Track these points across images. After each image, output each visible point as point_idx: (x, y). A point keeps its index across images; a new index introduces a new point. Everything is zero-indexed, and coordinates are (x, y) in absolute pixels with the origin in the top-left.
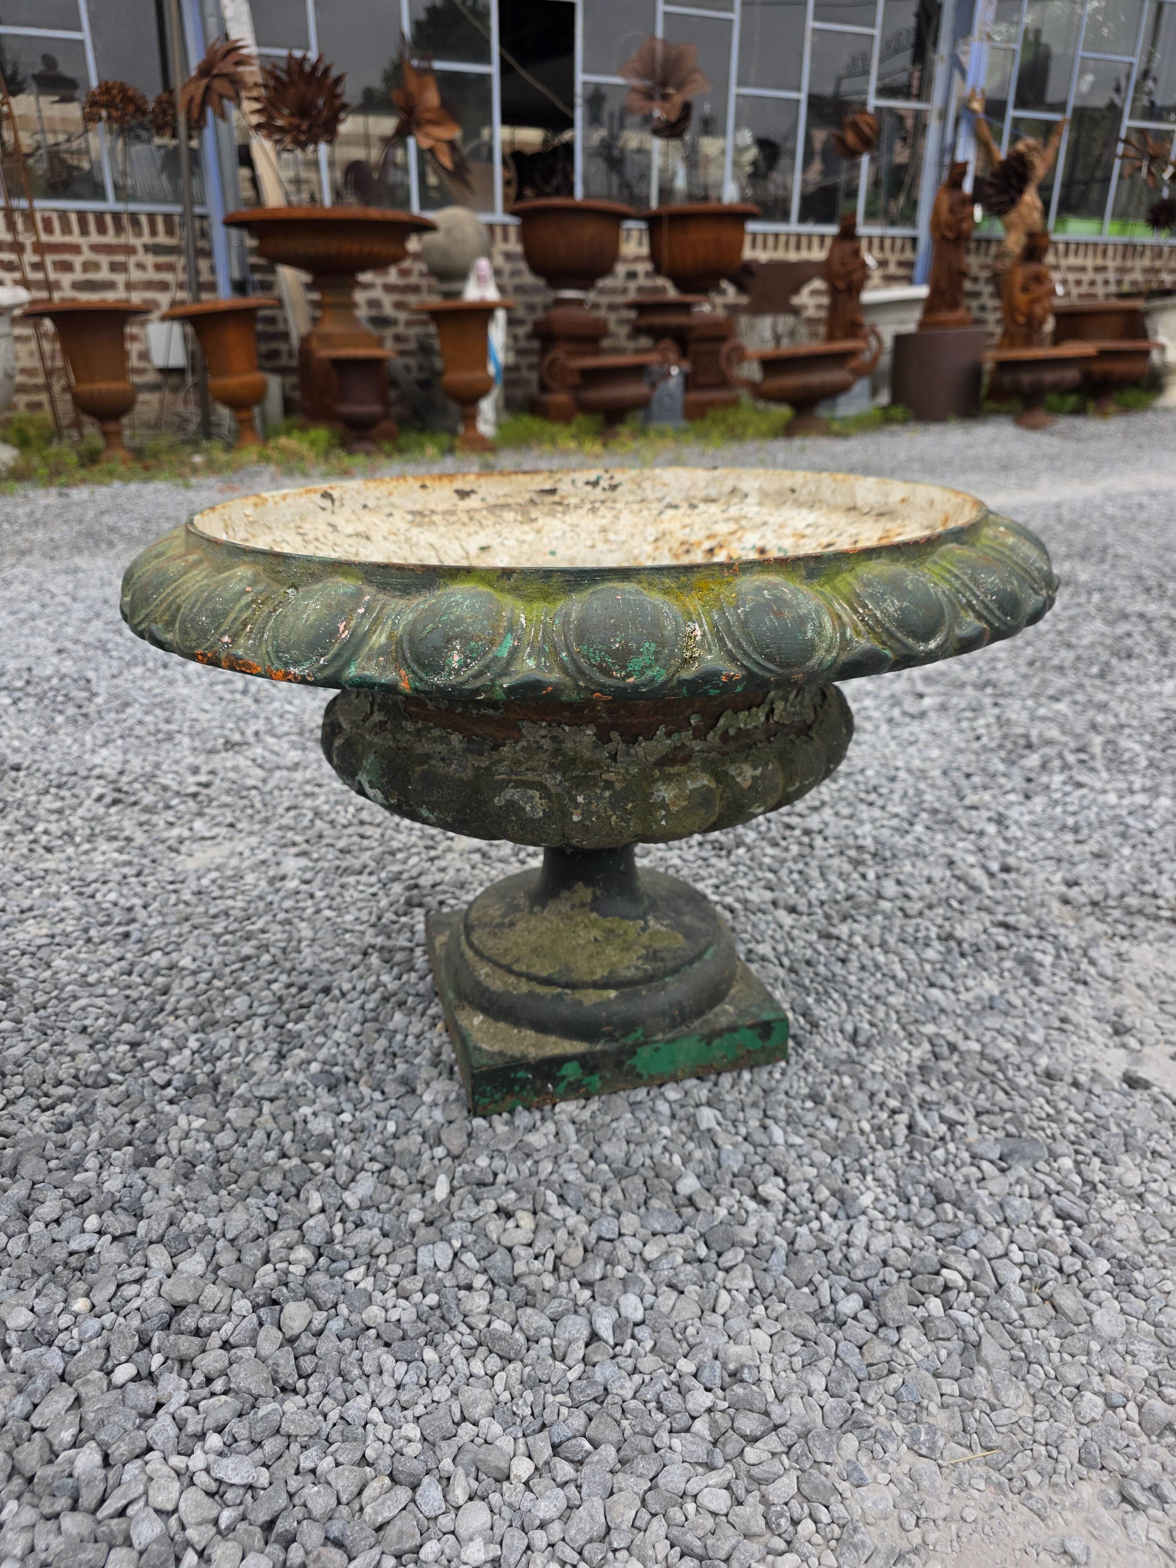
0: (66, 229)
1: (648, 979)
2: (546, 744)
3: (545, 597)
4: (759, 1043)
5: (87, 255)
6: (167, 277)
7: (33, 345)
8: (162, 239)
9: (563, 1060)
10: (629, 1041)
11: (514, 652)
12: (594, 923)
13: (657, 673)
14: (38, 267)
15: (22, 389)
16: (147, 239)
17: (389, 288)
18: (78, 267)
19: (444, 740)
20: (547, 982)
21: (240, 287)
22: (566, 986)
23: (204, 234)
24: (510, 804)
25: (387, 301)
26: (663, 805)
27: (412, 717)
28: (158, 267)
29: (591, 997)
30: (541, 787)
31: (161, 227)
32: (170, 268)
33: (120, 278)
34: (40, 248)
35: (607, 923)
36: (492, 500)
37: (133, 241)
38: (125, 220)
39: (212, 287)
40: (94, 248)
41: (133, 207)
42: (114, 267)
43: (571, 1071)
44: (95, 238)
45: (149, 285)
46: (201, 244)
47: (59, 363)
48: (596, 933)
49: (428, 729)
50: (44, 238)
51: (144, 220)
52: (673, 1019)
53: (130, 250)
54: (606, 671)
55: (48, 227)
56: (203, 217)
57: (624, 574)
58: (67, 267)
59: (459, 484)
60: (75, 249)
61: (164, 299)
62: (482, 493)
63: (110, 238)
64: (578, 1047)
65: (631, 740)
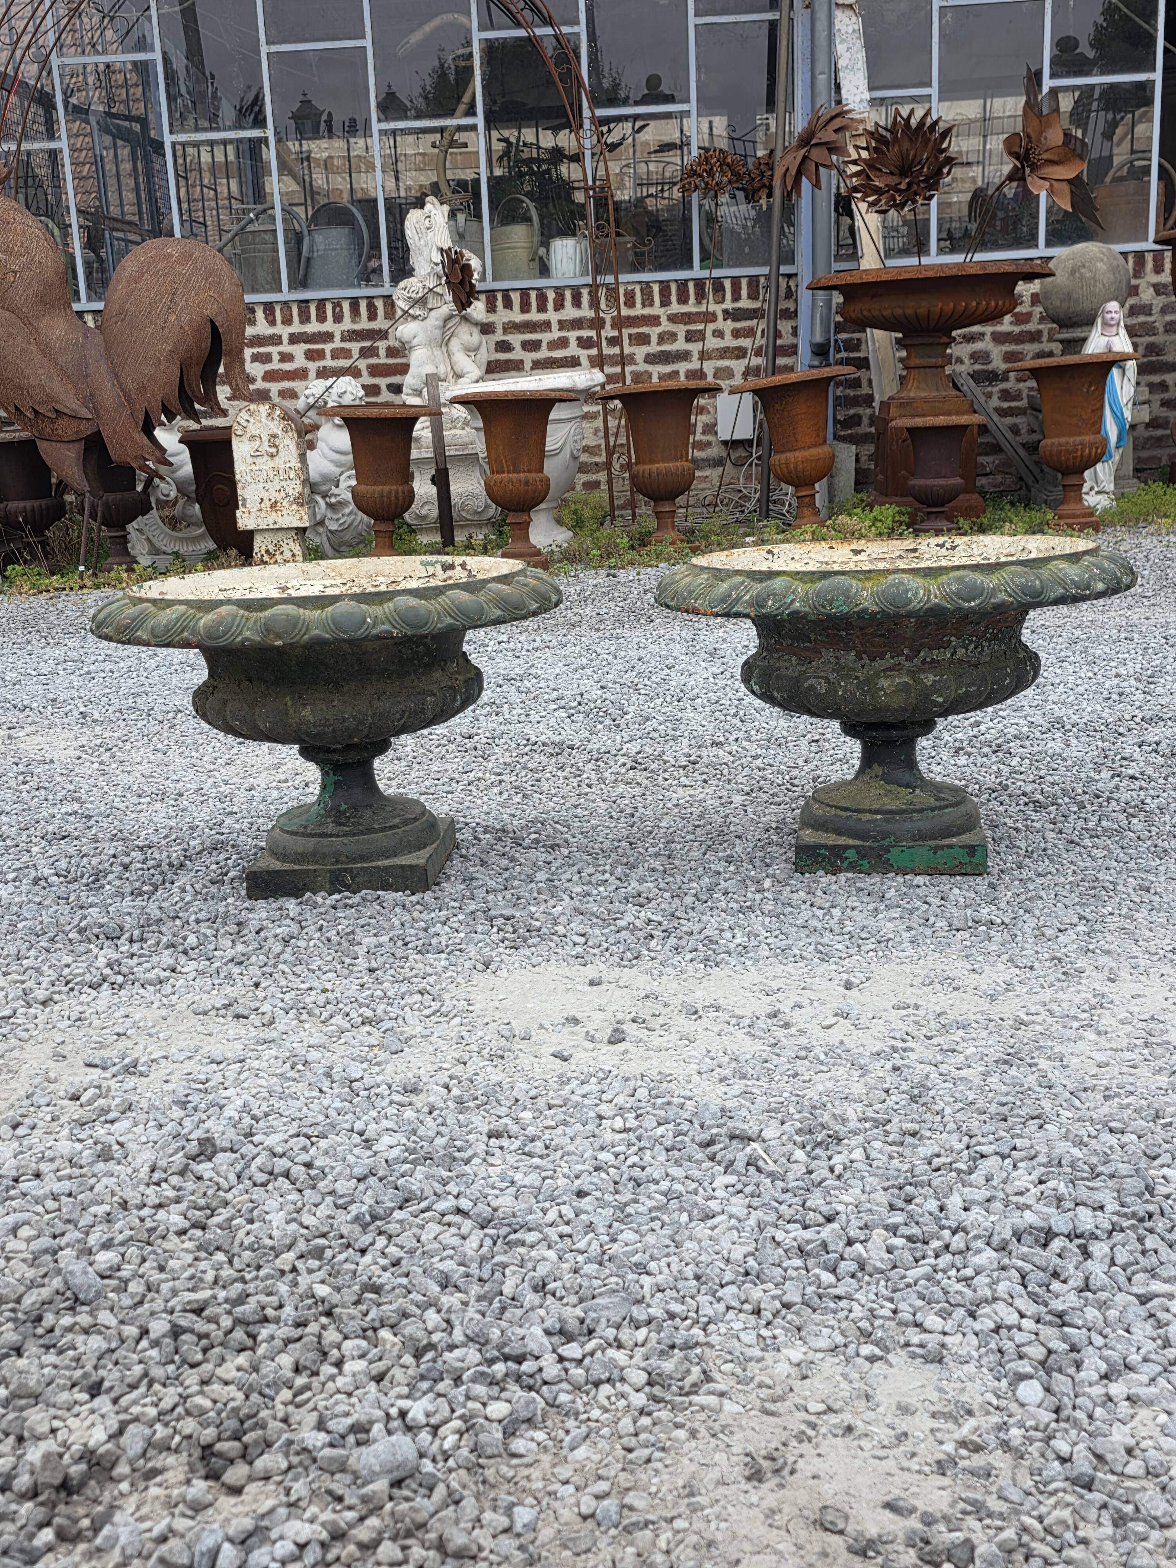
0: (648, 301)
1: (903, 812)
2: (832, 660)
3: (812, 582)
4: (968, 859)
5: (666, 325)
6: (746, 343)
7: (599, 423)
8: (745, 303)
9: (848, 847)
10: (886, 843)
11: (793, 601)
12: (881, 786)
13: (845, 609)
14: (614, 341)
15: (583, 468)
16: (728, 305)
17: (999, 338)
18: (654, 339)
19: (789, 660)
20: (846, 809)
21: (821, 351)
22: (855, 811)
23: (790, 294)
24: (811, 686)
25: (996, 353)
26: (883, 689)
28: (736, 334)
29: (868, 816)
30: (826, 679)
31: (744, 292)
32: (750, 333)
33: (695, 348)
34: (620, 323)
35: (889, 787)
36: (874, 556)
37: (712, 307)
38: (708, 287)
39: (792, 350)
40: (672, 319)
41: (716, 273)
42: (690, 337)
43: (851, 854)
44: (675, 308)
45: (724, 353)
46: (783, 305)
47: (622, 440)
48: (882, 792)
50: (625, 311)
51: (727, 284)
52: (914, 835)
53: (711, 317)
54: (824, 607)
55: (630, 303)
56: (789, 276)
57: (843, 573)
58: (644, 340)
59: (854, 546)
60: (654, 321)
61: (738, 366)
62: (869, 551)
63: (691, 307)
64: (858, 842)
65: (873, 659)
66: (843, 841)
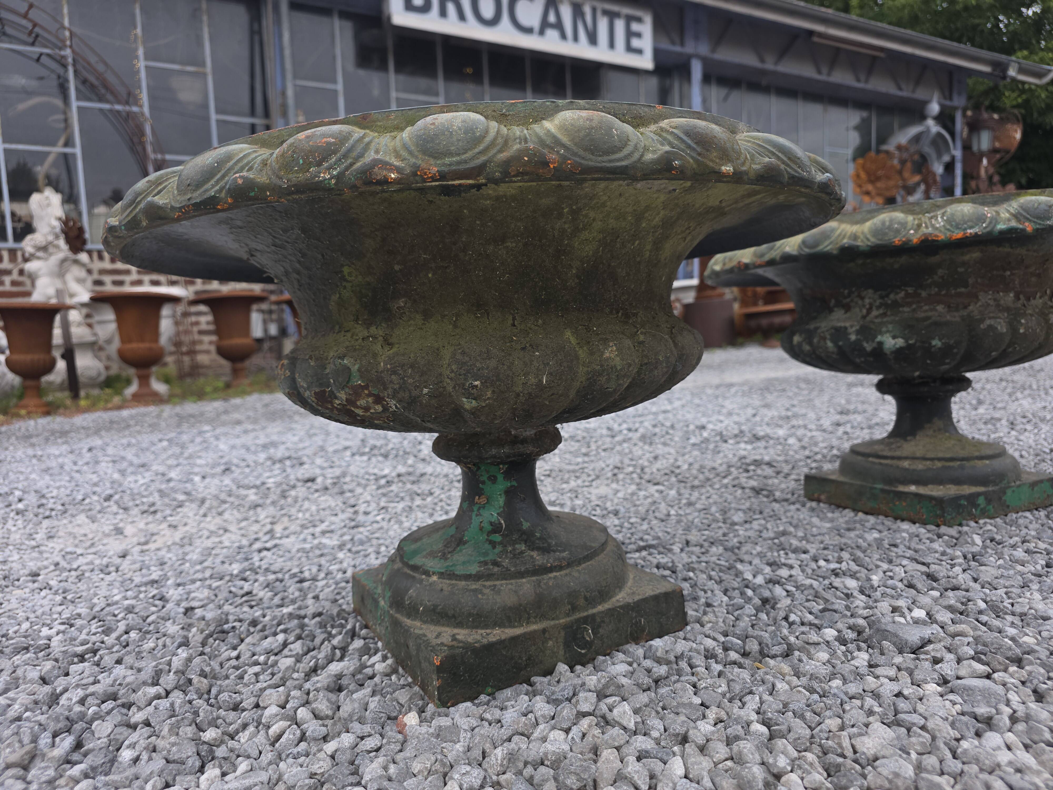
27: (909, 304)
49: (921, 307)
66: (968, 490)
